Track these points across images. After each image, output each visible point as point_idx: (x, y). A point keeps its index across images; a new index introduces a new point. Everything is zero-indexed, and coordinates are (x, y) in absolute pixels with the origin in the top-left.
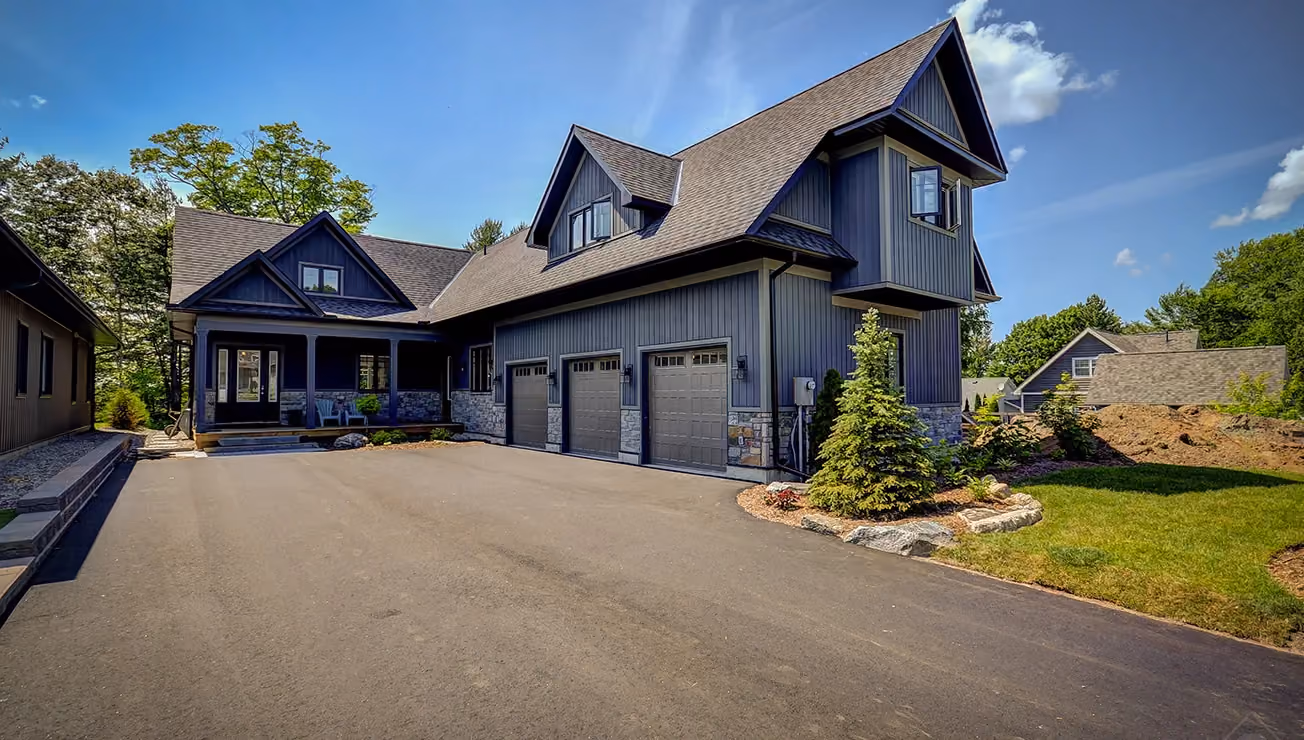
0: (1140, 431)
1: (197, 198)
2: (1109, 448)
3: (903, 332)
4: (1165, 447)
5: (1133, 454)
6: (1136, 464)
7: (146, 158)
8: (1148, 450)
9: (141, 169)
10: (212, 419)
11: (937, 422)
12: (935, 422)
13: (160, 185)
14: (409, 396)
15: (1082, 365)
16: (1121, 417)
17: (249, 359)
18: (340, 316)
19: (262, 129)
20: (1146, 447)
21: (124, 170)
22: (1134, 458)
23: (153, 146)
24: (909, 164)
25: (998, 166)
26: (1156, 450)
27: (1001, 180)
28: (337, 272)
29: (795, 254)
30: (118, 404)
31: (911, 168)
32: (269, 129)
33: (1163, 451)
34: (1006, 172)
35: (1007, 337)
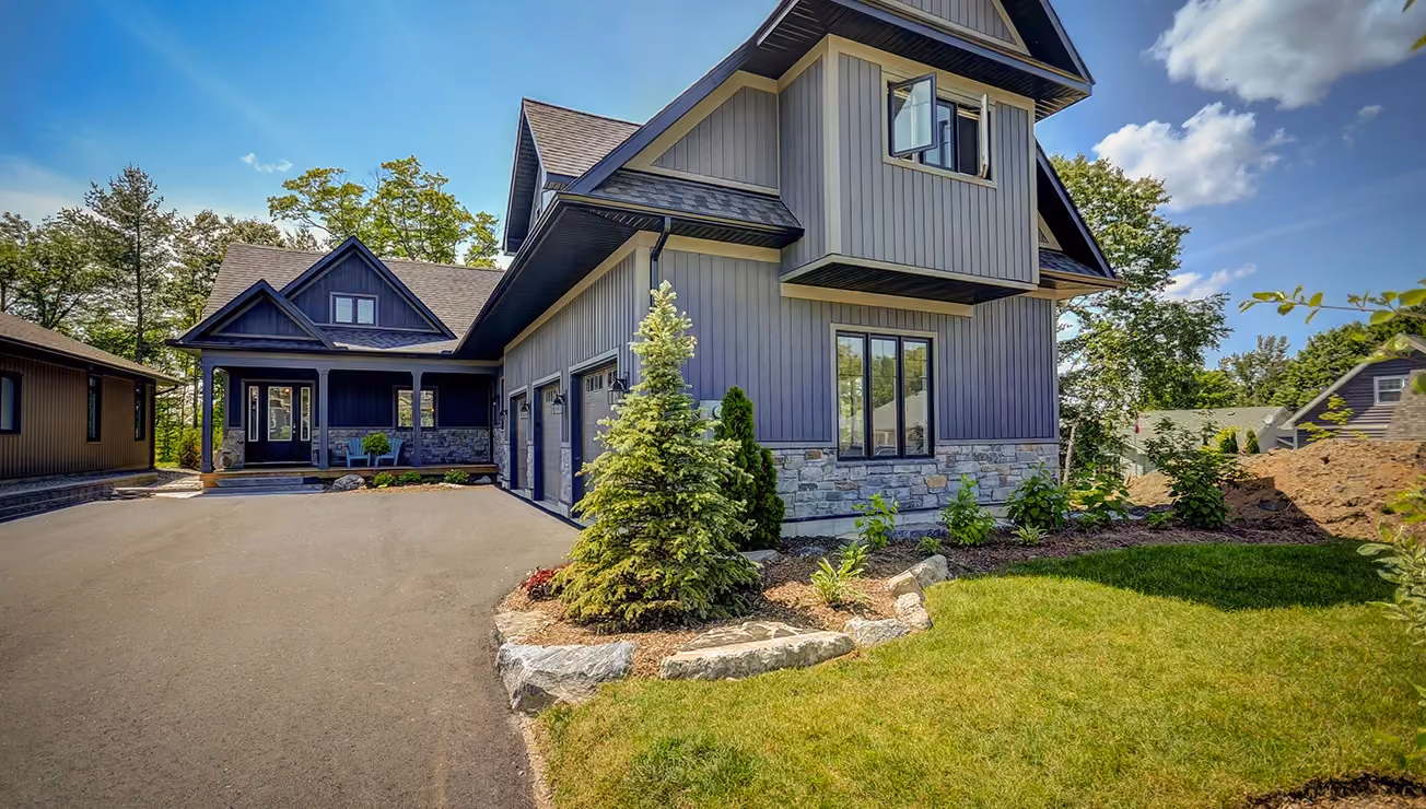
0: (1350, 482)
1: (331, 242)
2: (1295, 509)
3: (934, 335)
4: (1388, 512)
5: (1328, 522)
6: (1331, 536)
7: (281, 206)
8: (1356, 516)
9: (279, 216)
10: (242, 458)
11: (1005, 468)
12: (1001, 466)
13: (303, 231)
14: (454, 434)
15: (1391, 387)
16: (1326, 461)
17: (281, 396)
18: (351, 347)
19: (384, 167)
20: (1352, 510)
21: (264, 218)
22: (1329, 528)
23: (287, 193)
24: (886, 78)
25: (1076, 72)
26: (1371, 514)
27: (1084, 96)
28: (372, 302)
29: (668, 221)
30: (185, 444)
31: (890, 84)
32: (390, 165)
33: (1383, 519)
34: (1093, 83)
35: (1301, 354)
